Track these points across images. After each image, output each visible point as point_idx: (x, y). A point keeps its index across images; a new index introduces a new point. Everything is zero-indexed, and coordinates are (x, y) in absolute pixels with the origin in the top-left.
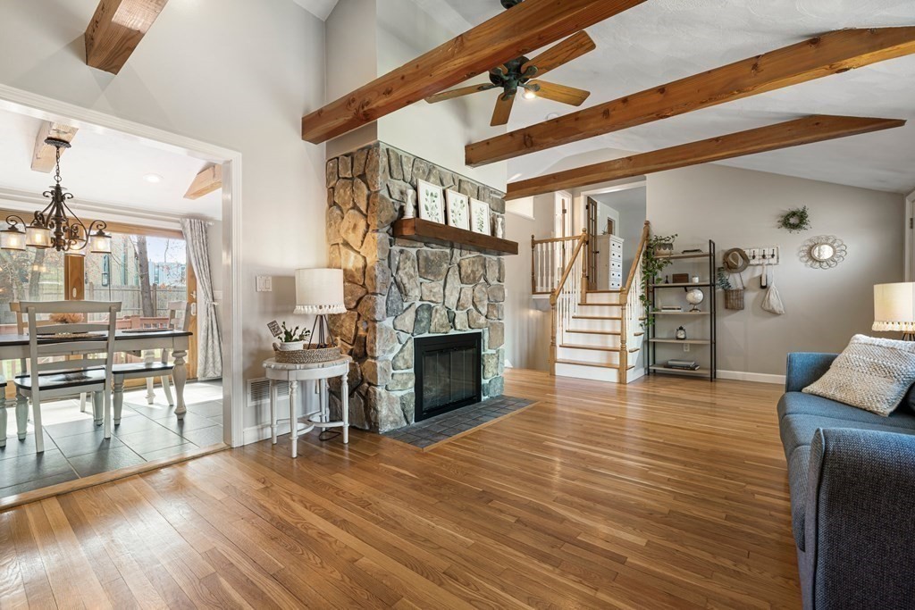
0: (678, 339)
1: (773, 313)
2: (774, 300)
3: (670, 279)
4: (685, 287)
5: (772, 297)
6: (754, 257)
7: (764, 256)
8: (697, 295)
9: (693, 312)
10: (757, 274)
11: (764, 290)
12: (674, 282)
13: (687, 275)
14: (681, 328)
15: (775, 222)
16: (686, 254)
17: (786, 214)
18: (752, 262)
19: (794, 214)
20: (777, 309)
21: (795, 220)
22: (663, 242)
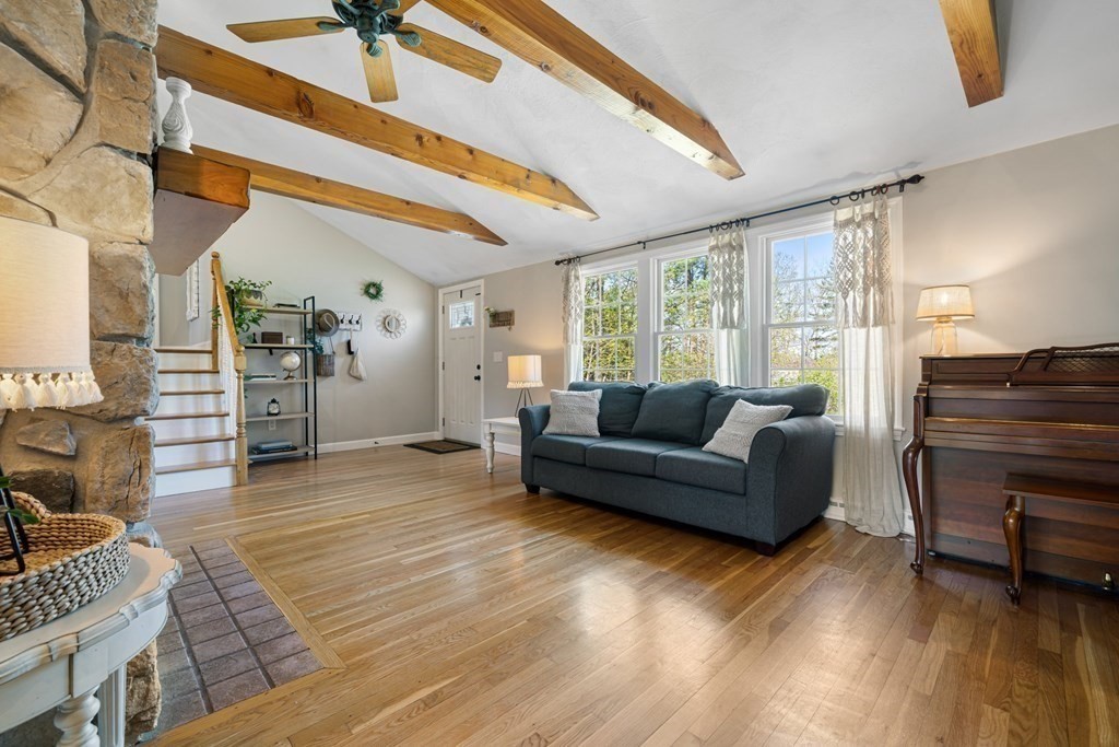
0: (269, 414)
1: (359, 379)
2: (361, 367)
3: (259, 338)
4: (270, 349)
5: (360, 363)
6: (342, 321)
7: (350, 322)
8: (294, 360)
9: (289, 381)
10: (344, 339)
11: (350, 357)
12: (263, 342)
13: (281, 334)
14: (274, 401)
15: (358, 289)
16: (282, 309)
17: (367, 283)
18: (341, 326)
19: (374, 285)
20: (364, 375)
21: (373, 291)
22: (251, 288)
